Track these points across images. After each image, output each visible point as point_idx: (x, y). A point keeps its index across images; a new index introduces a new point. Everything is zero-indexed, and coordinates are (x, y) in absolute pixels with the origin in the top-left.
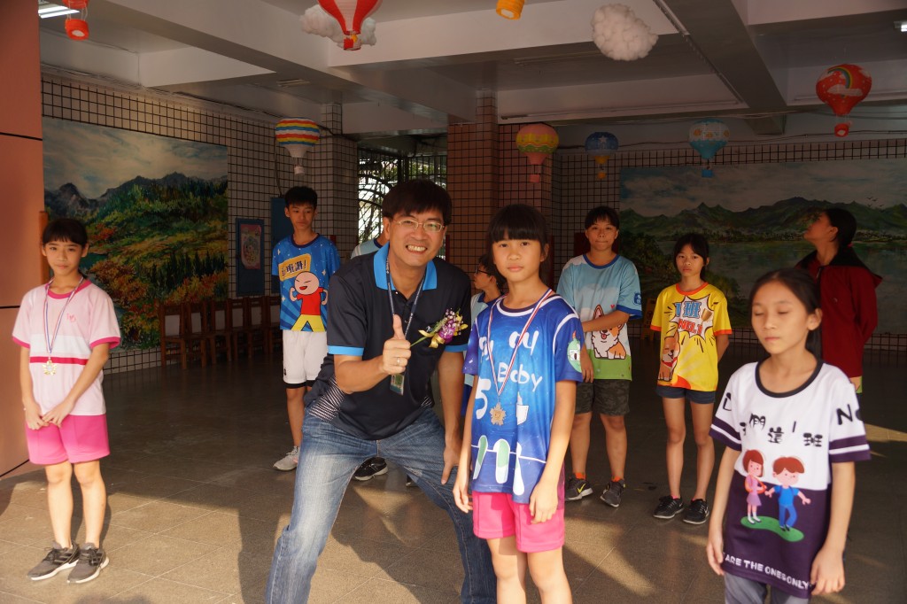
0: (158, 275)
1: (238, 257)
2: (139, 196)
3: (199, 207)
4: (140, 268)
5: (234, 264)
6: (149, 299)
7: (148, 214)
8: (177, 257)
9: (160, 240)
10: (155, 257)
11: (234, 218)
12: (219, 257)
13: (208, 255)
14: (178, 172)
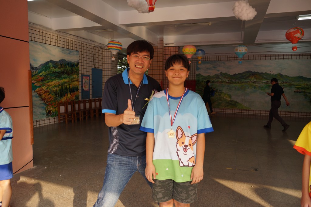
0: (57, 93)
1: (82, 87)
2: (51, 66)
3: (70, 71)
4: (51, 91)
5: (81, 89)
6: (55, 101)
7: (54, 73)
8: (63, 87)
9: (58, 81)
10: (56, 87)
11: (81, 74)
12: (76, 87)
13: (73, 86)
14: (64, 59)
